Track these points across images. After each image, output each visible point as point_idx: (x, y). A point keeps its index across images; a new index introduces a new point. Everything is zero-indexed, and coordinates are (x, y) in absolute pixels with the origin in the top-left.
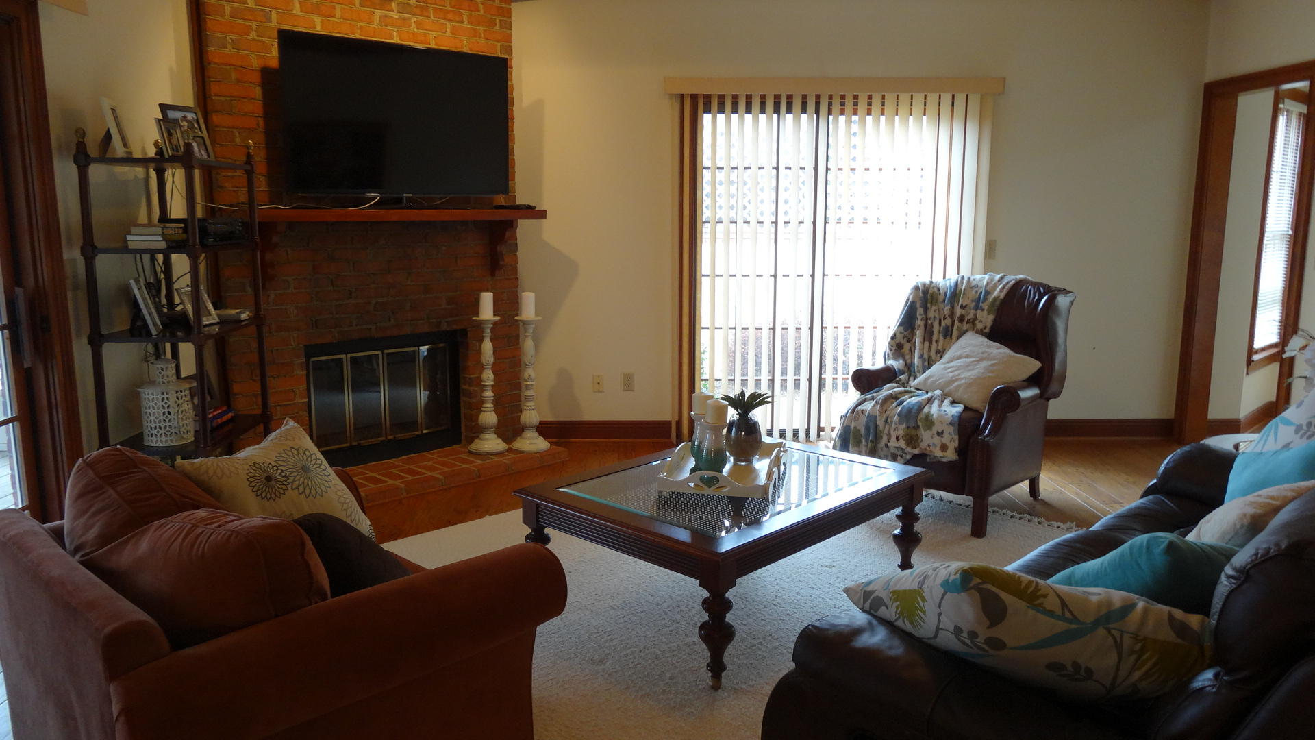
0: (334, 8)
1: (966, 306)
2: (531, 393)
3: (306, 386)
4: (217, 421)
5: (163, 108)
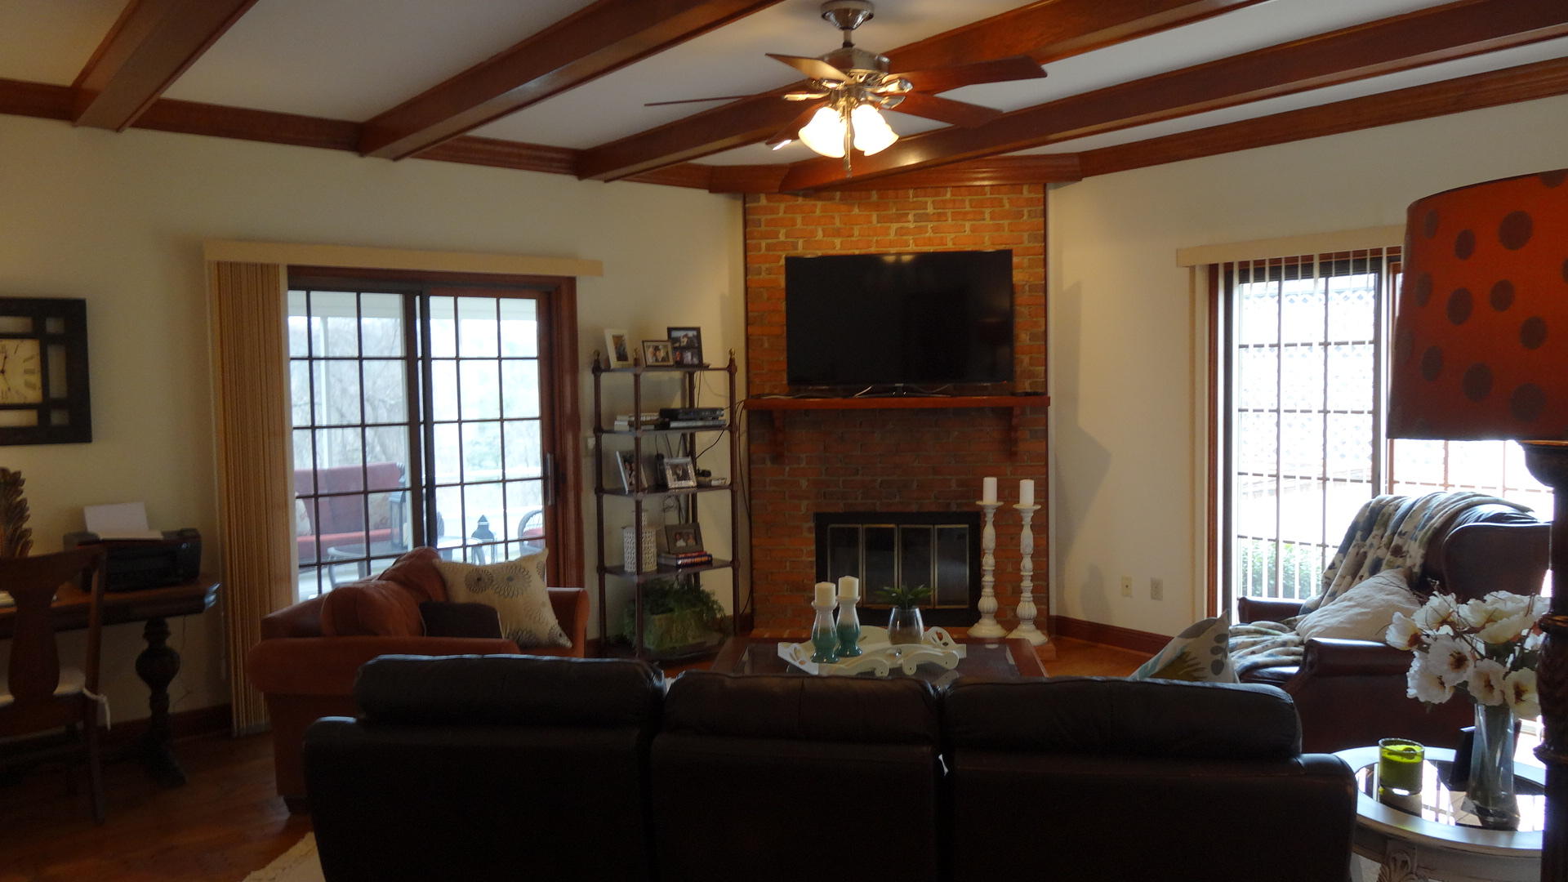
0: (853, 229)
1: (1404, 534)
2: (1027, 584)
3: (813, 547)
4: (686, 561)
5: (670, 330)
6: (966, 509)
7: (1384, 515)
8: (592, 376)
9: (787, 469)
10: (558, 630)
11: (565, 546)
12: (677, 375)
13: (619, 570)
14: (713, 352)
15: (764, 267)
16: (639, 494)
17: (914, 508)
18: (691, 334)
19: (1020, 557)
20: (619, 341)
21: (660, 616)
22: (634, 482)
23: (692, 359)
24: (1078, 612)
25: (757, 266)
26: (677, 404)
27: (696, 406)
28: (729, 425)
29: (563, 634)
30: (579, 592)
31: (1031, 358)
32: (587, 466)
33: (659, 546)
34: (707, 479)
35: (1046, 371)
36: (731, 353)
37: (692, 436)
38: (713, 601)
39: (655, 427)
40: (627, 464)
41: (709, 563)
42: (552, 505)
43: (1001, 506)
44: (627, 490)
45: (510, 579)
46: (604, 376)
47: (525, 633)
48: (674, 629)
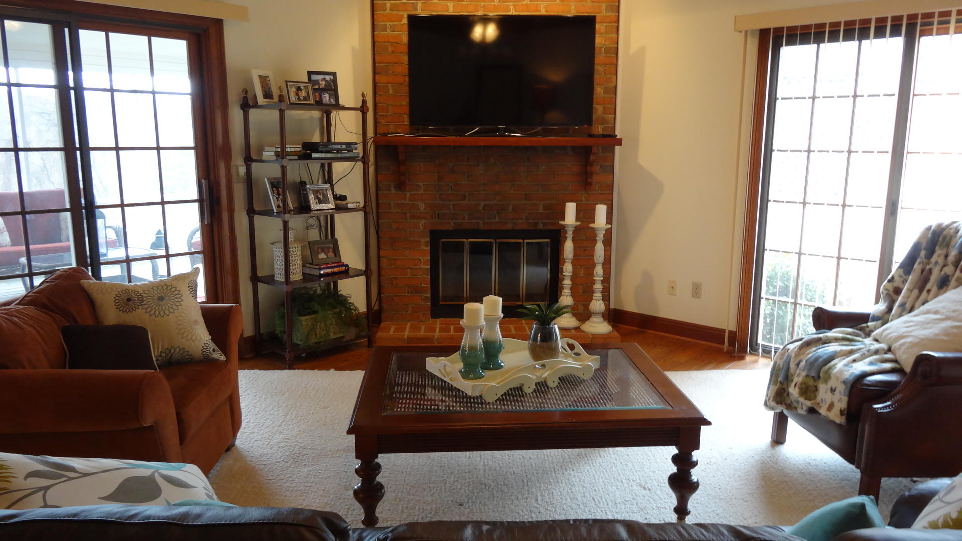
2: (598, 286)
3: (429, 258)
4: (327, 271)
5: (310, 73)
6: (550, 228)
7: (945, 238)
8: (241, 112)
9: (408, 195)
10: (212, 345)
11: (222, 261)
12: (316, 114)
13: (269, 279)
14: (347, 95)
15: (388, 24)
16: (286, 215)
17: (509, 227)
18: (328, 77)
19: (594, 266)
20: (263, 79)
21: (306, 317)
22: (281, 205)
23: (330, 99)
24: (630, 305)
25: (383, 23)
26: (316, 138)
27: (333, 141)
28: (362, 158)
29: (217, 348)
30: (232, 306)
31: (604, 108)
32: (239, 191)
33: (304, 259)
34: (344, 203)
35: (615, 119)
36: (363, 95)
37: (330, 166)
38: (350, 303)
39: (298, 157)
40: (274, 189)
41: (346, 272)
42: (208, 224)
43: (580, 225)
44: (275, 211)
45: (161, 298)
46: (252, 112)
47: (178, 349)
48: (318, 327)
